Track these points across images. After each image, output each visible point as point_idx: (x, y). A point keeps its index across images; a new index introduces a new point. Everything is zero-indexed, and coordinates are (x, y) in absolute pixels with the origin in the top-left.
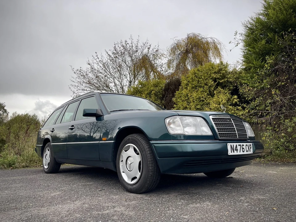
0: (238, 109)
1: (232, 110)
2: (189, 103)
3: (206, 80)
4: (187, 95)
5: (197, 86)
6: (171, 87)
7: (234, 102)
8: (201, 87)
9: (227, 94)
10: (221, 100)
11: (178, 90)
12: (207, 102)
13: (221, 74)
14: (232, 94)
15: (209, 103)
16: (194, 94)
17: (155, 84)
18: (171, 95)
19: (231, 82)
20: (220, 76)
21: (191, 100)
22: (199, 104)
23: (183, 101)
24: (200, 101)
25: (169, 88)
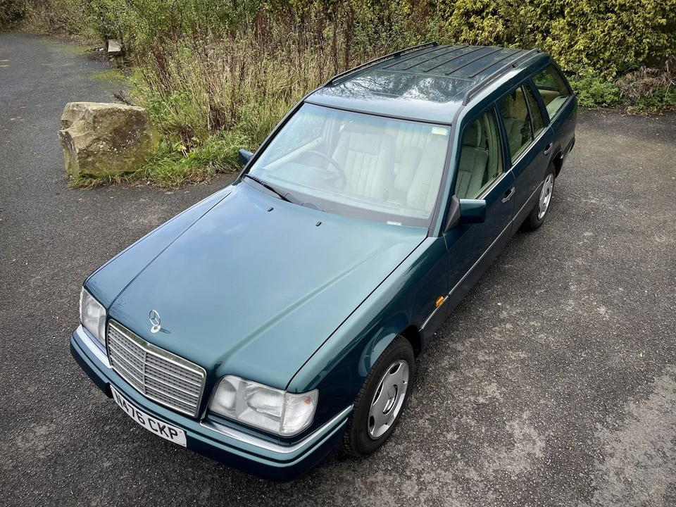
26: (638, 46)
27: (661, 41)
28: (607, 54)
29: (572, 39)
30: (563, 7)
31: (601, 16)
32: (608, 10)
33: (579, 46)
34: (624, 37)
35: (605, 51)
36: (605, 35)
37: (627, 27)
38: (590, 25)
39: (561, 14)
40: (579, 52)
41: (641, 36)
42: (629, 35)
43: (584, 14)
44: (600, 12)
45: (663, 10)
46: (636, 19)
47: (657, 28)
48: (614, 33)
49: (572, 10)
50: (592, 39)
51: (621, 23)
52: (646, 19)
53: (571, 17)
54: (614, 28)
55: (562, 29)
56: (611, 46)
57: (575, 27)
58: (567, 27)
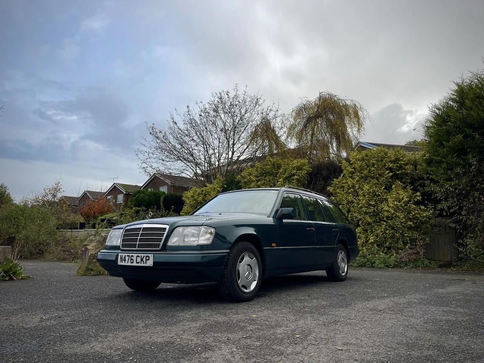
0: (420, 209)
1: (415, 210)
2: (355, 196)
3: (380, 170)
4: (353, 187)
5: (368, 177)
6: (323, 172)
7: (416, 200)
8: (373, 178)
9: (409, 190)
10: (401, 197)
11: (337, 178)
12: (383, 198)
13: (398, 165)
14: (415, 190)
15: (386, 200)
16: (366, 187)
17: (299, 167)
18: (323, 183)
19: (407, 174)
20: (397, 166)
21: (361, 193)
22: (372, 200)
23: (346, 193)
24: (374, 196)
25: (318, 173)
26: (402, 238)
27: (415, 235)
28: (387, 244)
29: (367, 237)
30: (358, 221)
31: (378, 224)
32: (381, 220)
33: (372, 240)
34: (393, 233)
35: (386, 242)
36: (383, 234)
37: (393, 228)
38: (374, 229)
39: (358, 226)
40: (372, 243)
41: (402, 233)
42: (396, 233)
43: (369, 224)
44: (378, 222)
45: (410, 218)
46: (396, 223)
47: (410, 228)
48: (387, 232)
49: (363, 222)
50: (377, 237)
51: (390, 226)
52: (402, 223)
53: (363, 226)
54: (387, 230)
55: (360, 233)
56: (388, 239)
57: (367, 231)
58: (362, 231)
